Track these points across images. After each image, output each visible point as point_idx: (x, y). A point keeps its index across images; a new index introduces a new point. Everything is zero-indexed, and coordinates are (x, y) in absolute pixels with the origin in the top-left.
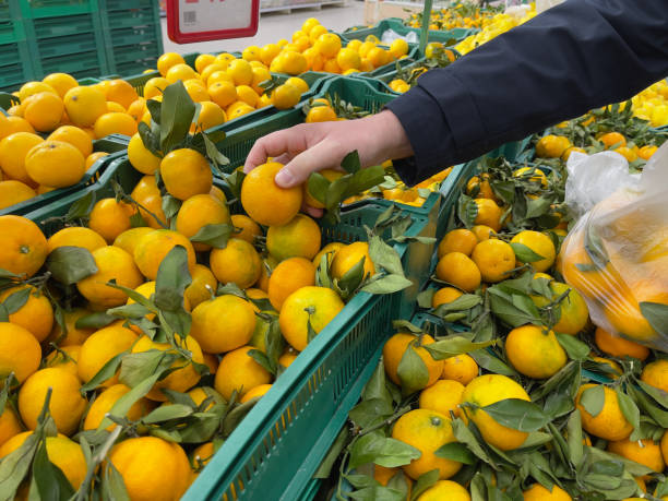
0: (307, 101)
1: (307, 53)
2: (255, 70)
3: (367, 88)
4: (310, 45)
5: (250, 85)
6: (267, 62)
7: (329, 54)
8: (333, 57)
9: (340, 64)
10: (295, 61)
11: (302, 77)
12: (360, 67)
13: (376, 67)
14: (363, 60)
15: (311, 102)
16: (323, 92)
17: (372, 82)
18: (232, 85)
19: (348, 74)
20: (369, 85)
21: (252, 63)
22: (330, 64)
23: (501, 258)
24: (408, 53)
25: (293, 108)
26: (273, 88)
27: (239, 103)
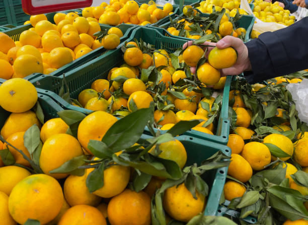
0: (123, 43)
1: (119, 12)
2: (90, 23)
3: (157, 33)
4: (121, 7)
5: (88, 33)
6: (97, 17)
7: (132, 13)
8: (135, 14)
9: (139, 19)
10: (114, 17)
11: (118, 27)
12: (150, 20)
13: (158, 20)
14: (151, 16)
15: (126, 44)
16: (132, 37)
17: (159, 30)
18: (77, 34)
19: (144, 24)
20: (157, 31)
21: (87, 19)
22: (133, 18)
23: (263, 157)
24: (173, 11)
25: (116, 48)
26: (102, 37)
27: (82, 45)
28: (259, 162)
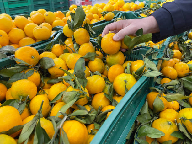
0: (115, 19)
1: (114, 5)
2: (99, 10)
3: (133, 15)
4: (114, 3)
5: (97, 14)
6: (102, 8)
7: (121, 6)
9: (124, 9)
10: (111, 7)
11: (113, 12)
12: (130, 10)
13: (135, 10)
14: (131, 8)
15: (116, 19)
16: (120, 16)
17: (135, 14)
18: (92, 14)
19: (127, 11)
21: (98, 8)
22: (121, 9)
23: (185, 69)
24: (144, 7)
25: (111, 21)
26: (105, 15)
27: (94, 19)
28: (182, 71)
